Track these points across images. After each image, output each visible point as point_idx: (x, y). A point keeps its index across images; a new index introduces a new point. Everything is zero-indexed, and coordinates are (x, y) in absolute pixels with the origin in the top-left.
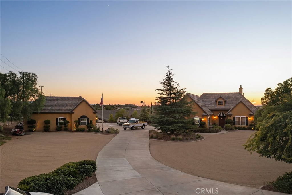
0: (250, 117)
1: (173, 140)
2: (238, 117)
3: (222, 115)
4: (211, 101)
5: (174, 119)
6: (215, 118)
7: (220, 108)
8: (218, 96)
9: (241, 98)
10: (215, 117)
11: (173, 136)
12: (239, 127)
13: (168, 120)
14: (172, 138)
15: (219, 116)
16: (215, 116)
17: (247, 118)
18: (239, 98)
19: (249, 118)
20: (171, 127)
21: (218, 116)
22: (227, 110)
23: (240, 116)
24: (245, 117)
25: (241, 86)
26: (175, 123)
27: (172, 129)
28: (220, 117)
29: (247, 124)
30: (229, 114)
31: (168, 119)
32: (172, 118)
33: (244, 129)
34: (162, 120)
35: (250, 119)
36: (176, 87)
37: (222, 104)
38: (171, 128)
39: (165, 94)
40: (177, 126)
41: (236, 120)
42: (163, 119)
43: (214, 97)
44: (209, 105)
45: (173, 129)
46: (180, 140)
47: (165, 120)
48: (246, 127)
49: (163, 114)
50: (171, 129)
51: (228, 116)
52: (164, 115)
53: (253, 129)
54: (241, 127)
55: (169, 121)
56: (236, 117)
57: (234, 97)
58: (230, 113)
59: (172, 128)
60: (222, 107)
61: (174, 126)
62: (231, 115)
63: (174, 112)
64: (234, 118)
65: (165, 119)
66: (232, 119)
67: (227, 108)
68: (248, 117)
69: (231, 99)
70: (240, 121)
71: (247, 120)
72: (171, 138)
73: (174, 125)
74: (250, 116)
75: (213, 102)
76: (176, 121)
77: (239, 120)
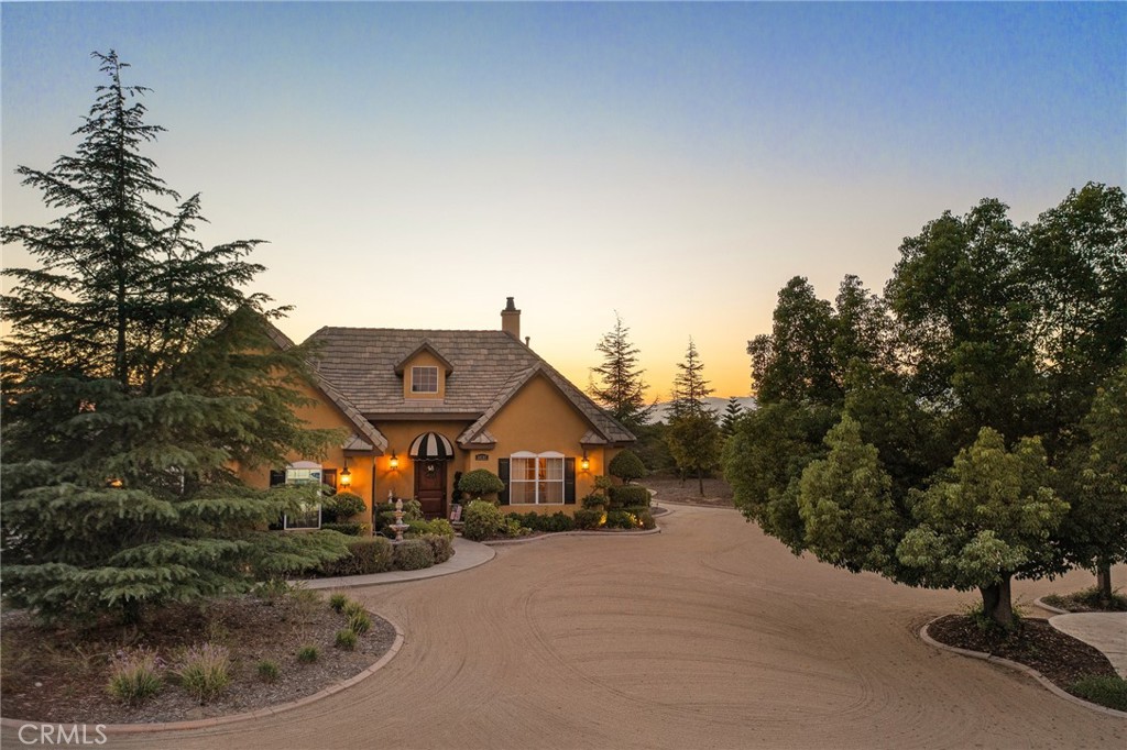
0: (585, 459)
1: (138, 698)
2: (522, 459)
3: (432, 450)
4: (368, 371)
5: (152, 500)
6: (394, 469)
7: (426, 410)
8: (403, 345)
9: (520, 356)
10: (394, 463)
11: (134, 665)
12: (532, 516)
13: (86, 506)
14: (125, 688)
15: (415, 452)
16: (394, 458)
17: (570, 461)
18: (511, 357)
19: (582, 465)
20: (122, 574)
21: (411, 457)
22: (466, 422)
23: (538, 453)
24: (562, 456)
25: (510, 300)
26: (157, 528)
27: (129, 592)
28: (421, 461)
29: (570, 499)
30: (477, 440)
31: (89, 495)
32: (133, 485)
33: (558, 524)
34: (21, 506)
35: (585, 471)
36: (177, 227)
37: (433, 389)
38: (117, 581)
39: (70, 282)
40: (174, 559)
41: (517, 476)
42: (34, 504)
43: (379, 350)
44: (359, 390)
45: (141, 592)
46: (207, 694)
47: (60, 509)
48: (570, 511)
49: (43, 453)
50: (112, 595)
51: (473, 455)
52: (45, 464)
53: (603, 521)
54: (545, 518)
55: (94, 519)
56: (513, 459)
57: (485, 352)
58: (483, 439)
59: (127, 582)
60: (431, 401)
61: (145, 565)
62: (491, 446)
63: (149, 431)
64: (504, 465)
65: (58, 503)
66: (496, 472)
67: (461, 410)
68: (574, 459)
69: (472, 362)
70: (537, 480)
71: (570, 475)
72: (111, 687)
73: (151, 553)
74: (587, 449)
75: (379, 376)
76: (168, 510)
77: (531, 475)
